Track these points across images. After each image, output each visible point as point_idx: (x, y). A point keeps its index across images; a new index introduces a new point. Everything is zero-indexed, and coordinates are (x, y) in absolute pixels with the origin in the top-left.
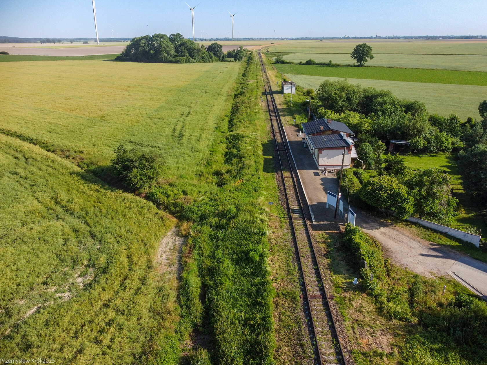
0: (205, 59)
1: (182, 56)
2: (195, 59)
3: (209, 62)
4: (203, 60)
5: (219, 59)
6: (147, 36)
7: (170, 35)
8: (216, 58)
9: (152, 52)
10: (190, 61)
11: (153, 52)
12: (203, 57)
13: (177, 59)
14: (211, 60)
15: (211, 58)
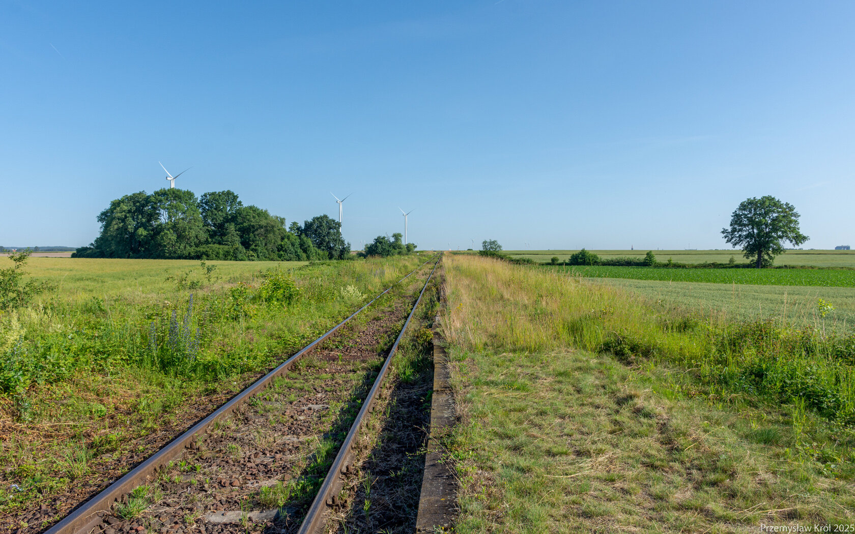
0: (285, 251)
1: (220, 243)
2: (255, 250)
3: (299, 259)
4: (281, 253)
5: (331, 257)
6: (140, 193)
7: (205, 195)
8: (320, 252)
9: (142, 231)
10: (240, 256)
11: (145, 233)
12: (280, 248)
13: (202, 249)
14: (304, 255)
15: (305, 251)
